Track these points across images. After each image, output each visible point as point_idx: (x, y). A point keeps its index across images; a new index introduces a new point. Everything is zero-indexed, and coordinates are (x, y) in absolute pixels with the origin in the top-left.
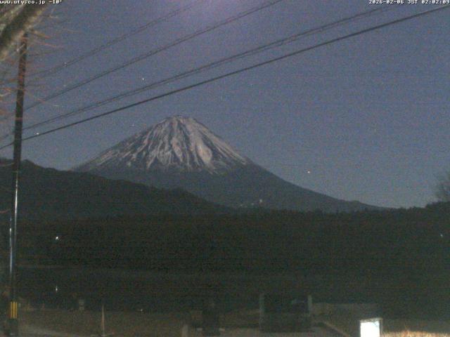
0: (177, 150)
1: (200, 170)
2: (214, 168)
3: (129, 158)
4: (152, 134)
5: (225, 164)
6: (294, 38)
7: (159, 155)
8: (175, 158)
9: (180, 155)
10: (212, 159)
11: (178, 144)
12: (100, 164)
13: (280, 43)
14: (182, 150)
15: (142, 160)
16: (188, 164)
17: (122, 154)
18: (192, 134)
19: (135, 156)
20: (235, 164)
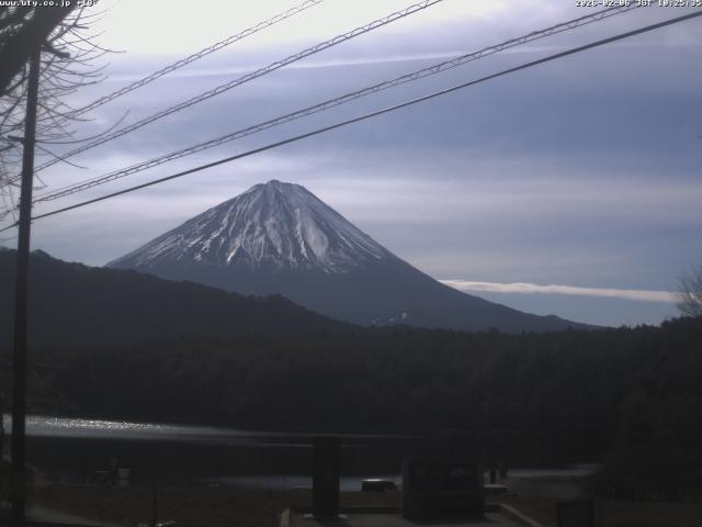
0: (273, 235)
1: (309, 266)
2: (332, 264)
3: (197, 248)
4: (234, 210)
5: (349, 257)
6: (456, 62)
7: (245, 242)
8: (271, 249)
9: (278, 244)
10: (328, 250)
11: (274, 226)
12: (153, 257)
13: (435, 70)
14: (282, 236)
15: (219, 250)
16: (291, 257)
17: (188, 241)
18: (298, 211)
19: (207, 244)
20: (363, 258)
